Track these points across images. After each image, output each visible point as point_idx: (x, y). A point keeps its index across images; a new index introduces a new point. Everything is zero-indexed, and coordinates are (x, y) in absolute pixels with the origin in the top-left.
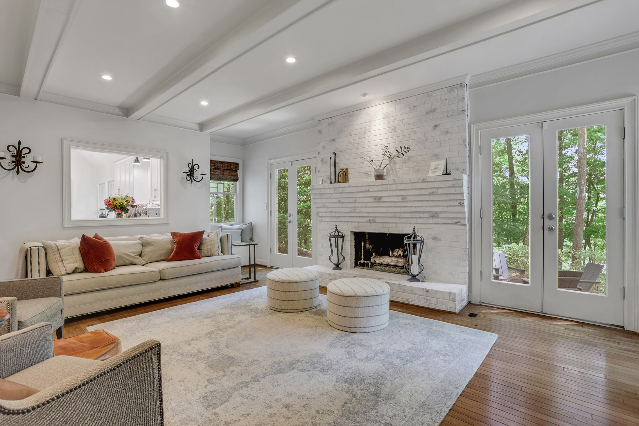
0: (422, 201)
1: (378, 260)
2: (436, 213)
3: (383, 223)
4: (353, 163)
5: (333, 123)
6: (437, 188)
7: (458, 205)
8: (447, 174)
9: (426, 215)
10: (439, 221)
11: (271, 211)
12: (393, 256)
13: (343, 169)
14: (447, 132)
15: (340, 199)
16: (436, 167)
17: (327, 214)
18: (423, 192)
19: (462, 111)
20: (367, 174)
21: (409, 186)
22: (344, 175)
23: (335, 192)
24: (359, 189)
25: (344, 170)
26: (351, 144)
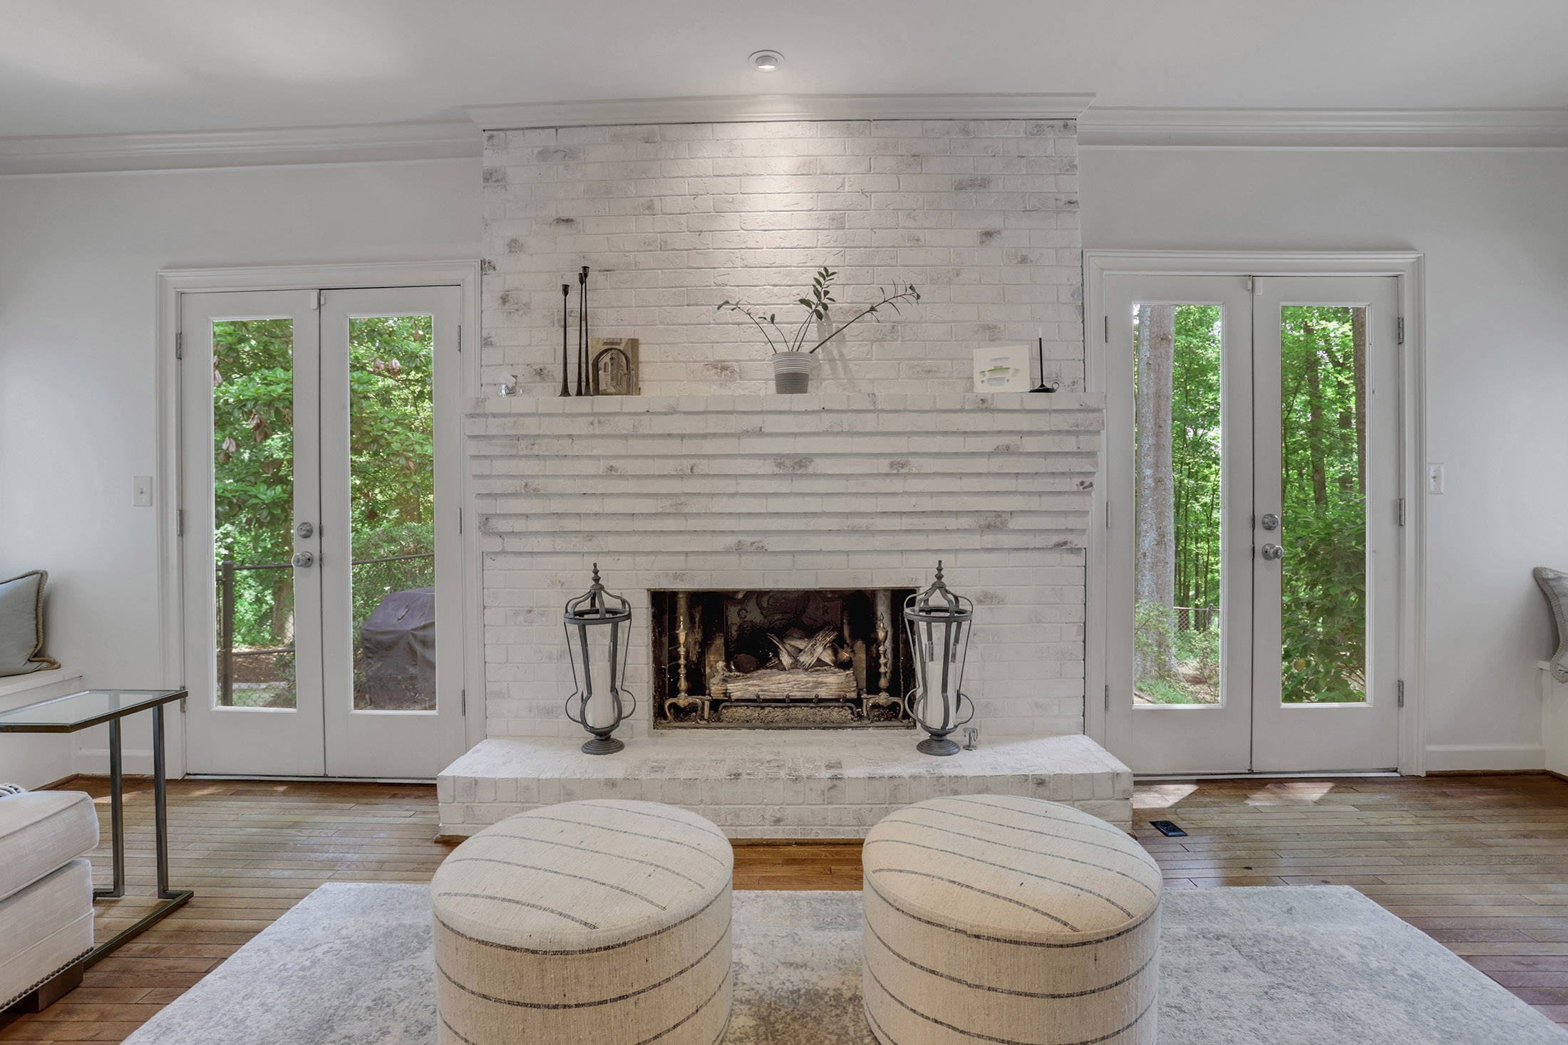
0: (961, 475)
1: (739, 688)
2: (998, 514)
3: (793, 553)
4: (662, 323)
5: (568, 154)
6: (1022, 434)
7: (1075, 489)
8: (1043, 389)
9: (964, 522)
10: (1005, 540)
11: (181, 513)
12: (796, 665)
13: (618, 344)
14: (1024, 260)
15: (613, 463)
16: (999, 364)
17: (535, 525)
18: (974, 444)
19: (1070, 203)
20: (724, 368)
21: (929, 422)
22: (619, 365)
23: (597, 432)
24: (713, 425)
25: (621, 347)
26: (651, 248)
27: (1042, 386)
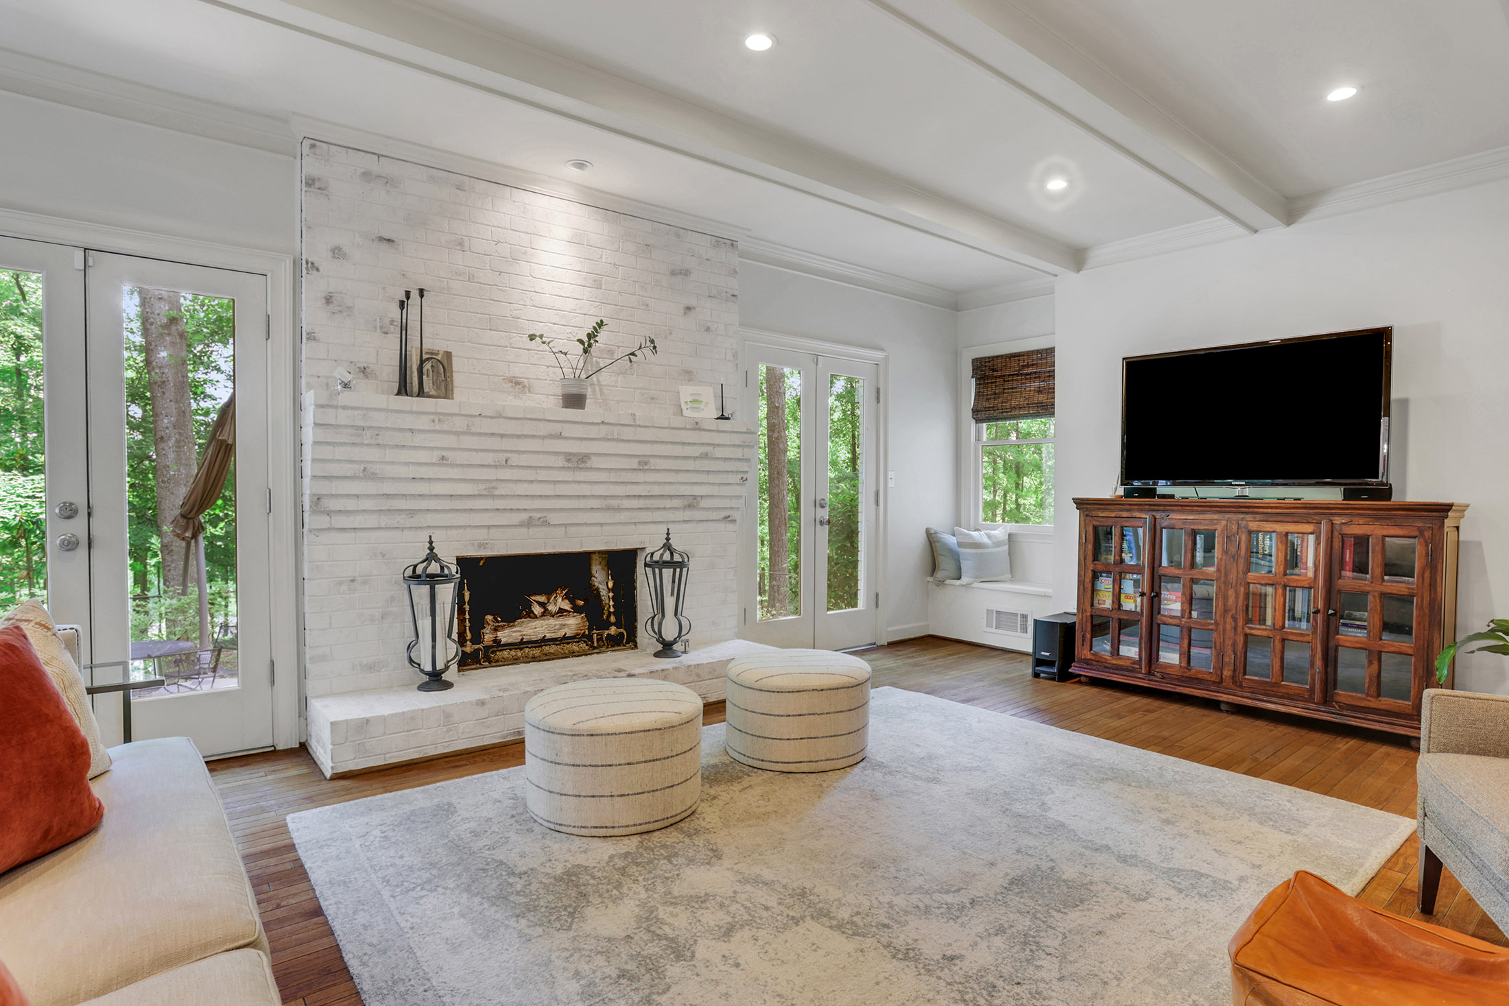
0: (677, 471)
1: (506, 636)
2: (695, 497)
3: (566, 525)
4: (470, 341)
6: (714, 445)
7: (738, 482)
8: (722, 417)
9: (676, 503)
10: (697, 514)
12: (546, 613)
13: (437, 354)
14: (708, 329)
15: (444, 453)
16: (696, 398)
17: (368, 504)
18: (689, 451)
19: (734, 296)
20: (517, 383)
21: (665, 435)
22: (438, 372)
23: (437, 428)
24: (528, 429)
25: (439, 357)
26: (461, 278)
27: (722, 415)
